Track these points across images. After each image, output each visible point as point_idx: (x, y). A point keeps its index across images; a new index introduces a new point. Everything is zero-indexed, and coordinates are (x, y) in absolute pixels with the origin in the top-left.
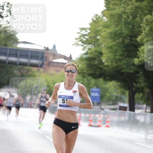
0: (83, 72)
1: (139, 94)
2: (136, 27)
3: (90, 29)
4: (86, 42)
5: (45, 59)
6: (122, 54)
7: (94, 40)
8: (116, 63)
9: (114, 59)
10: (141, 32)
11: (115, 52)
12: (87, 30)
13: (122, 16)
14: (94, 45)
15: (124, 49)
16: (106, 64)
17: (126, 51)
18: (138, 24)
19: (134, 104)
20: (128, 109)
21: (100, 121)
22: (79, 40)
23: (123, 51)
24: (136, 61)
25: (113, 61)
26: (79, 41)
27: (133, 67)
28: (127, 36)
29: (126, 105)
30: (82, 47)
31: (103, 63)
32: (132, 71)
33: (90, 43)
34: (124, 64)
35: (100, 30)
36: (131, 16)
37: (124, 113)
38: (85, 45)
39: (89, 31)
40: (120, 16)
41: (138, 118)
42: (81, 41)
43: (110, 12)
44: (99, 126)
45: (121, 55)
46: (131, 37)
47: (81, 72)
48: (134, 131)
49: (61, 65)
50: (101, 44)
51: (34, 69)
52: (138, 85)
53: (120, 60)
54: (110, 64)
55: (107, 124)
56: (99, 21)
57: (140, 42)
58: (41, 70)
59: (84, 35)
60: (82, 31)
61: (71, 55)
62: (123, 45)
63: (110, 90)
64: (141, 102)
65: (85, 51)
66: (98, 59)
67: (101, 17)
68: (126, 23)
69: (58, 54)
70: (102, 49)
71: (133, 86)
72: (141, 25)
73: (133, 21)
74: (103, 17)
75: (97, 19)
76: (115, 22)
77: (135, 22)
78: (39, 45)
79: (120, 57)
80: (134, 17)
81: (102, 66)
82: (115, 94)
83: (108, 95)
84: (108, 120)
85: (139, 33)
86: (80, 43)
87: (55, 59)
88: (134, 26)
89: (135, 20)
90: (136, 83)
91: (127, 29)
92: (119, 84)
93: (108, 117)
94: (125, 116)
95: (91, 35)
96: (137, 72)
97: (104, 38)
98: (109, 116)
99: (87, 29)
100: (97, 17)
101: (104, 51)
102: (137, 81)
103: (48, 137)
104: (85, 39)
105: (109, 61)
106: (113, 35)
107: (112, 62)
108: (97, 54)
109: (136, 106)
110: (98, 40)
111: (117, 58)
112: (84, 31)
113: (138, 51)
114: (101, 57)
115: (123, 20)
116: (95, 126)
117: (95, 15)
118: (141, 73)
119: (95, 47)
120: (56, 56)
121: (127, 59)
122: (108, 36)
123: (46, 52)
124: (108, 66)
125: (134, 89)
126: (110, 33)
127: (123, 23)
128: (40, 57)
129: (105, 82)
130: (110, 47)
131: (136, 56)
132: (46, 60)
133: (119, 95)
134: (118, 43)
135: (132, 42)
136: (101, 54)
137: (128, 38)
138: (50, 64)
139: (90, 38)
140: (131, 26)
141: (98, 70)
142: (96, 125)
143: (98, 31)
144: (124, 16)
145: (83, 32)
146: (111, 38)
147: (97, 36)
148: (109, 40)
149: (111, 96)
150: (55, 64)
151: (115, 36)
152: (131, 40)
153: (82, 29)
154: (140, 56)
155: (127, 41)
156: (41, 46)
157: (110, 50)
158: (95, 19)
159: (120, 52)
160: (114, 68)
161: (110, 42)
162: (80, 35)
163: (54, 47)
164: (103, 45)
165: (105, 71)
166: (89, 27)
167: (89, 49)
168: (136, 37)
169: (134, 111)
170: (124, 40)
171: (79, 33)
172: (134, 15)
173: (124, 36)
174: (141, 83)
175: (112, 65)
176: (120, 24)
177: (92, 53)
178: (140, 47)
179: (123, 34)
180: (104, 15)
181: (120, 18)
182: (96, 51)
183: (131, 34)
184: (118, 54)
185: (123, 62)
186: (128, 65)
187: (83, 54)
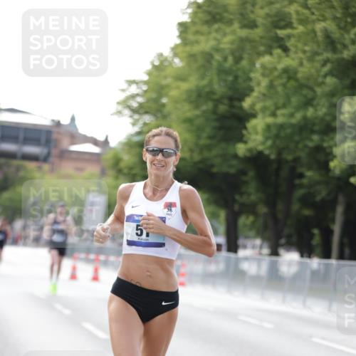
0: (134, 172)
1: (247, 218)
2: (240, 80)
3: (145, 83)
4: (139, 110)
5: (52, 144)
6: (211, 134)
7: (154, 106)
8: (201, 153)
9: (197, 145)
10: (252, 90)
11: (198, 131)
12: (141, 85)
13: (212, 57)
14: (155, 115)
15: (216, 124)
17: (220, 128)
18: (244, 72)
19: (236, 238)
20: (224, 248)
23: (214, 128)
24: (241, 149)
25: (194, 148)
26: (125, 108)
27: (234, 162)
28: (222, 97)
30: (131, 120)
32: (233, 171)
33: (146, 113)
34: (216, 156)
35: (167, 86)
36: (230, 59)
38: (136, 117)
39: (145, 88)
40: (208, 57)
41: (245, 266)
42: (129, 107)
43: (188, 48)
46: (231, 99)
47: (129, 174)
49: (87, 157)
50: (170, 114)
51: (31, 165)
52: (244, 199)
53: (209, 147)
54: (187, 155)
56: (166, 66)
57: (249, 112)
58: (46, 167)
59: (133, 97)
60: (130, 86)
61: (107, 137)
62: (214, 117)
64: (252, 233)
65: (136, 129)
67: (169, 59)
68: (222, 71)
69: (80, 134)
71: (234, 201)
72: (252, 75)
73: (234, 68)
74: (173, 59)
75: (161, 63)
76: (198, 68)
77: (238, 69)
79: (208, 142)
80: (238, 60)
84: (183, 270)
85: (248, 92)
86: (127, 112)
88: (236, 78)
89: (239, 66)
90: (242, 194)
91: (222, 84)
92: (206, 196)
93: (183, 265)
94: (217, 262)
95: (149, 95)
96: (244, 173)
97: (177, 102)
98: (185, 262)
99: (140, 82)
100: (162, 59)
102: (243, 190)
103: (59, 307)
104: (135, 105)
106: (194, 95)
107: (191, 151)
109: (241, 242)
110: (164, 105)
111: (203, 142)
112: (134, 86)
113: (245, 128)
115: (215, 63)
117: (158, 54)
118: (251, 173)
119: (157, 120)
120: (76, 137)
121: (223, 145)
122: (184, 97)
123: (55, 130)
126: (189, 92)
127: (214, 71)
128: (43, 139)
130: (189, 121)
131: (241, 139)
132: (56, 146)
134: (204, 112)
135: (235, 111)
137: (226, 101)
138: (65, 155)
139: (148, 101)
140: (230, 78)
143: (163, 87)
144: (217, 57)
145: (134, 89)
146: (191, 102)
147: (162, 98)
148: (187, 107)
150: (74, 156)
151: (198, 96)
152: (232, 106)
153: (131, 82)
154: (249, 139)
155: (223, 108)
156: (45, 118)
157: (187, 125)
158: (157, 63)
159: (208, 131)
160: (195, 163)
161: (187, 111)
162: (128, 93)
163: (73, 119)
164: (173, 117)
166: (146, 78)
167: (145, 124)
168: (241, 99)
169: (236, 251)
170: (216, 106)
171: (123, 90)
172: (237, 54)
173: (216, 97)
174: (249, 194)
175: (192, 157)
176: (208, 74)
178: (248, 121)
179: (214, 93)
180: (176, 55)
181: (209, 62)
183: (230, 93)
184: (204, 135)
185: (214, 152)
186: (224, 157)
187: (132, 135)
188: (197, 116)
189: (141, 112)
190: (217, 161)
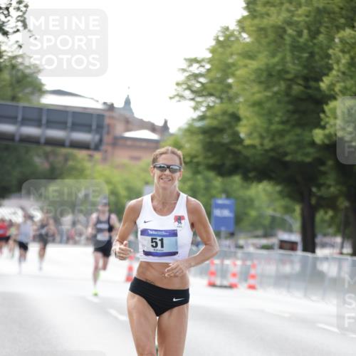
0: (195, 160)
1: (326, 213)
2: (317, 57)
3: (210, 61)
4: (202, 91)
5: (105, 130)
6: (285, 118)
7: (219, 87)
8: (272, 140)
9: (268, 130)
10: (331, 69)
11: (271, 113)
12: (203, 64)
13: (285, 31)
14: (221, 98)
15: (291, 107)
16: (247, 142)
17: (294, 112)
18: (321, 48)
19: (314, 236)
20: (300, 247)
21: (234, 275)
22: (185, 86)
23: (288, 111)
24: (318, 135)
25: (265, 134)
26: (186, 89)
27: (311, 150)
28: (296, 77)
29: (296, 237)
30: (193, 104)
31: (241, 141)
32: (308, 160)
33: (211, 95)
34: (290, 143)
35: (233, 65)
36: (305, 32)
37: (291, 255)
38: (199, 99)
39: (208, 66)
40: (280, 32)
41: (324, 267)
42: (189, 88)
43: (257, 21)
44: (231, 286)
45: (283, 123)
46: (306, 79)
47: (191, 162)
48: (314, 298)
49: (144, 144)
50: (237, 95)
51: (82, 154)
52: (323, 192)
53: (281, 134)
54: (256, 142)
55: (251, 282)
56: (232, 41)
57: (327, 92)
58: (98, 156)
59: (196, 76)
60: (190, 65)
61: (166, 122)
62: (286, 99)
63: (257, 203)
64: (331, 230)
65: (199, 113)
66: (229, 131)
67: (236, 33)
68: (295, 47)
69: (137, 119)
70: (239, 109)
71: (311, 193)
72: (331, 51)
73: (311, 44)
74: (240, 33)
75: (227, 38)
76: (269, 44)
77: (315, 44)
78: (92, 99)
79: (281, 127)
80: (314, 34)
81: (239, 147)
82: (270, 212)
83: (253, 213)
84: (253, 272)
85: (326, 71)
86: (188, 94)
87: (128, 130)
88: (312, 54)
89: (315, 41)
90: (319, 186)
91: (296, 62)
92: (278, 188)
93: (254, 266)
94: (292, 262)
95: (212, 74)
96: (321, 162)
97: (244, 82)
98: (256, 262)
99: (203, 60)
100: (227, 33)
101: (244, 112)
102: (321, 181)
104: (198, 85)
105: (255, 135)
106: (265, 74)
107: (262, 137)
108: (226, 118)
109: (319, 240)
110: (230, 86)
111: (273, 127)
112: (196, 65)
113: (324, 112)
114: (237, 125)
115: (288, 40)
116: (222, 287)
117: (222, 28)
118: (330, 163)
119: (222, 102)
120: (131, 123)
121: (298, 131)
122: (252, 77)
123: (107, 114)
124: (253, 146)
125: (313, 201)
126: (258, 72)
127: (288, 47)
128: (94, 127)
129: (245, 184)
130: (258, 104)
131: (318, 124)
132: (108, 133)
133: (278, 215)
134: (276, 93)
135: (309, 91)
136: (236, 118)
137: (300, 82)
138: (118, 142)
139: (211, 81)
140: (306, 55)
141: (230, 156)
142: (226, 283)
143: (229, 66)
144: (290, 31)
145: (195, 69)
146: (260, 83)
147: (228, 78)
148: (256, 88)
149: (261, 216)
150: (129, 143)
151: (268, 76)
152: (307, 87)
153: (192, 61)
154: (327, 123)
155: (297, 89)
156: (97, 101)
157: (256, 109)
158: (221, 39)
159: (280, 115)
160: (267, 151)
161: (257, 92)
162: (187, 74)
163: (128, 102)
164: (241, 99)
165: (247, 158)
166: (209, 55)
167: (209, 107)
168: (318, 79)
169: (313, 251)
170: (289, 87)
171: (184, 70)
172: (313, 28)
173: (289, 76)
174: (329, 186)
175: (262, 145)
176: (280, 50)
177: (214, 117)
178: (327, 104)
179: (287, 72)
180: (243, 29)
181: (281, 37)
182: (224, 113)
183: (305, 71)
184: (277, 119)
185: (287, 138)
186: (300, 144)
187: (193, 120)
188: (269, 98)
189: (204, 93)
190: (291, 148)
